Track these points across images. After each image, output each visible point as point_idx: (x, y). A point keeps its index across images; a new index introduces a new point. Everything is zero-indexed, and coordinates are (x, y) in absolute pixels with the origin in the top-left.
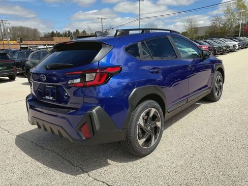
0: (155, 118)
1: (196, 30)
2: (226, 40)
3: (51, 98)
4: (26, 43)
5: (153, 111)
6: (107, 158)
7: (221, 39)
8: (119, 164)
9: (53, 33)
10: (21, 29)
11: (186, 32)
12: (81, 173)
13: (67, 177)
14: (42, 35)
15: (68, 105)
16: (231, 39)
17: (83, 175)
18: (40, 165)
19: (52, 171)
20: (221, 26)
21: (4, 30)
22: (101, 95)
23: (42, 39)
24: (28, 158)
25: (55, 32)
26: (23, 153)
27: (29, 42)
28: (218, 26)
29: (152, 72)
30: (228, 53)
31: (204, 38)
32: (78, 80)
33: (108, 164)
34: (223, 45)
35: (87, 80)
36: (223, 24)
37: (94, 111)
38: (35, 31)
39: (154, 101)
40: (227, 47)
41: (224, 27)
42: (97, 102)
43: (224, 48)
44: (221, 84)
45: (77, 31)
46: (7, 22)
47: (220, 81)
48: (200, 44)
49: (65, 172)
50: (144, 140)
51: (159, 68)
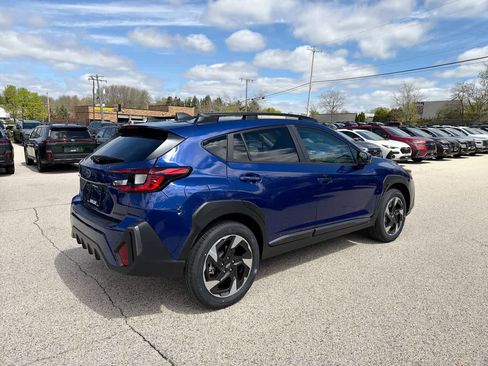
0: (241, 251)
1: (421, 107)
2: (471, 130)
3: (95, 203)
4: (126, 113)
5: (238, 240)
6: (162, 303)
7: (461, 128)
8: (175, 314)
9: (169, 98)
10: (123, 90)
11: (400, 110)
12: (118, 316)
13: (98, 318)
14: (154, 102)
15: (111, 215)
16: (483, 128)
17: (119, 319)
18: (72, 295)
19: (83, 306)
20: (472, 101)
21: (98, 90)
22: (151, 206)
23: (152, 108)
24: (60, 284)
25: (173, 98)
26: (58, 276)
27: (131, 111)
28: (465, 101)
29: (245, 181)
30: (472, 155)
31: (425, 124)
32: (125, 182)
33: (158, 311)
34: (461, 140)
35: (136, 182)
36: (476, 99)
37: (137, 227)
38: (144, 93)
39: (242, 225)
40: (470, 143)
41: (479, 106)
42: (144, 216)
43: (464, 146)
44: (401, 212)
45: (208, 98)
46: (104, 79)
47: (398, 207)
48: (413, 134)
49: (98, 311)
50: (215, 283)
51: (258, 176)
